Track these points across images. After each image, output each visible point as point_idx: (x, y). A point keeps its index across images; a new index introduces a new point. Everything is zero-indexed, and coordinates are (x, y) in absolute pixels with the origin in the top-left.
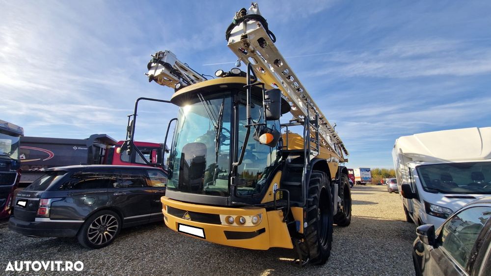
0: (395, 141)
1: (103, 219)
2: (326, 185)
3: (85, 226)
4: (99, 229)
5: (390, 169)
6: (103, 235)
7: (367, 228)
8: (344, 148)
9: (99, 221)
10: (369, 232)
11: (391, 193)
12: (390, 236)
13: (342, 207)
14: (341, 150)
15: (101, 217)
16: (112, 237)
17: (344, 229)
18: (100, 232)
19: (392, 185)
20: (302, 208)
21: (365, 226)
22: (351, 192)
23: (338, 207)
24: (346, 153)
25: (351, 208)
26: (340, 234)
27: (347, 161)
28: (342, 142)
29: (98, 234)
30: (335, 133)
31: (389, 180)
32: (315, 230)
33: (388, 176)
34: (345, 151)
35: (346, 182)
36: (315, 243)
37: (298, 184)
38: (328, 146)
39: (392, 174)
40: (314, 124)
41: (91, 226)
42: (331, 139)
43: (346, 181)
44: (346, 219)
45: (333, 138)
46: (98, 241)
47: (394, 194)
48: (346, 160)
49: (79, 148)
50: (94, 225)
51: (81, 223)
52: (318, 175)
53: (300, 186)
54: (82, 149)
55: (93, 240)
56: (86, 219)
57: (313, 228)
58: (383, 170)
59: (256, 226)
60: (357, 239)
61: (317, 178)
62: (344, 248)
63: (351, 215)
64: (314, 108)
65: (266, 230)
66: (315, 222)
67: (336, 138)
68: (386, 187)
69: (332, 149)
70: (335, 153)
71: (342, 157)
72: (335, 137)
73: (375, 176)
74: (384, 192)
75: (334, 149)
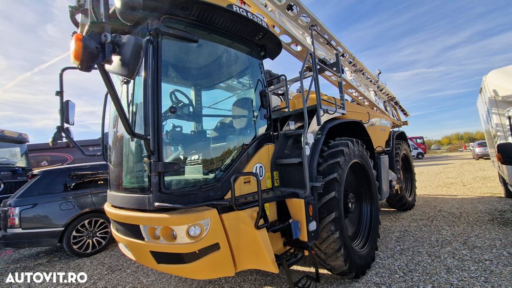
0: (482, 79)
1: (90, 223)
2: (362, 157)
3: (66, 234)
4: (86, 236)
5: (475, 132)
6: (93, 242)
7: (440, 211)
8: (400, 107)
9: (83, 226)
10: (444, 216)
11: (477, 159)
12: (477, 221)
13: (397, 187)
14: (396, 110)
15: (86, 222)
16: (104, 243)
17: (404, 215)
18: (89, 238)
19: (478, 150)
20: (303, 200)
21: (438, 208)
22: (414, 164)
23: (391, 187)
24: (405, 114)
25: (415, 185)
26: (397, 224)
27: (407, 124)
28: (394, 98)
29: (86, 241)
30: (380, 83)
31: (474, 145)
32: (337, 231)
33: (472, 139)
34: (403, 110)
35: (404, 152)
36: (339, 250)
37: (295, 160)
38: (372, 105)
39: (478, 137)
40: (335, 69)
41: (74, 233)
42: (376, 95)
43: (405, 150)
44: (407, 201)
45: (379, 93)
46: (87, 248)
47: (481, 161)
48: (405, 123)
49: (95, 148)
50: (78, 231)
51: (60, 231)
52: (342, 145)
53: (301, 164)
54: (97, 149)
55: (80, 248)
56: (67, 226)
57: (333, 228)
58: (465, 134)
59: (196, 242)
60: (424, 229)
61: (341, 148)
62: (400, 246)
63: (415, 195)
64: (333, 43)
65: (221, 245)
66: (334, 218)
67: (383, 91)
68: (471, 153)
69: (379, 109)
70: (385, 113)
71: (399, 119)
72: (381, 90)
73: (455, 141)
74: (467, 160)
75: (383, 108)
